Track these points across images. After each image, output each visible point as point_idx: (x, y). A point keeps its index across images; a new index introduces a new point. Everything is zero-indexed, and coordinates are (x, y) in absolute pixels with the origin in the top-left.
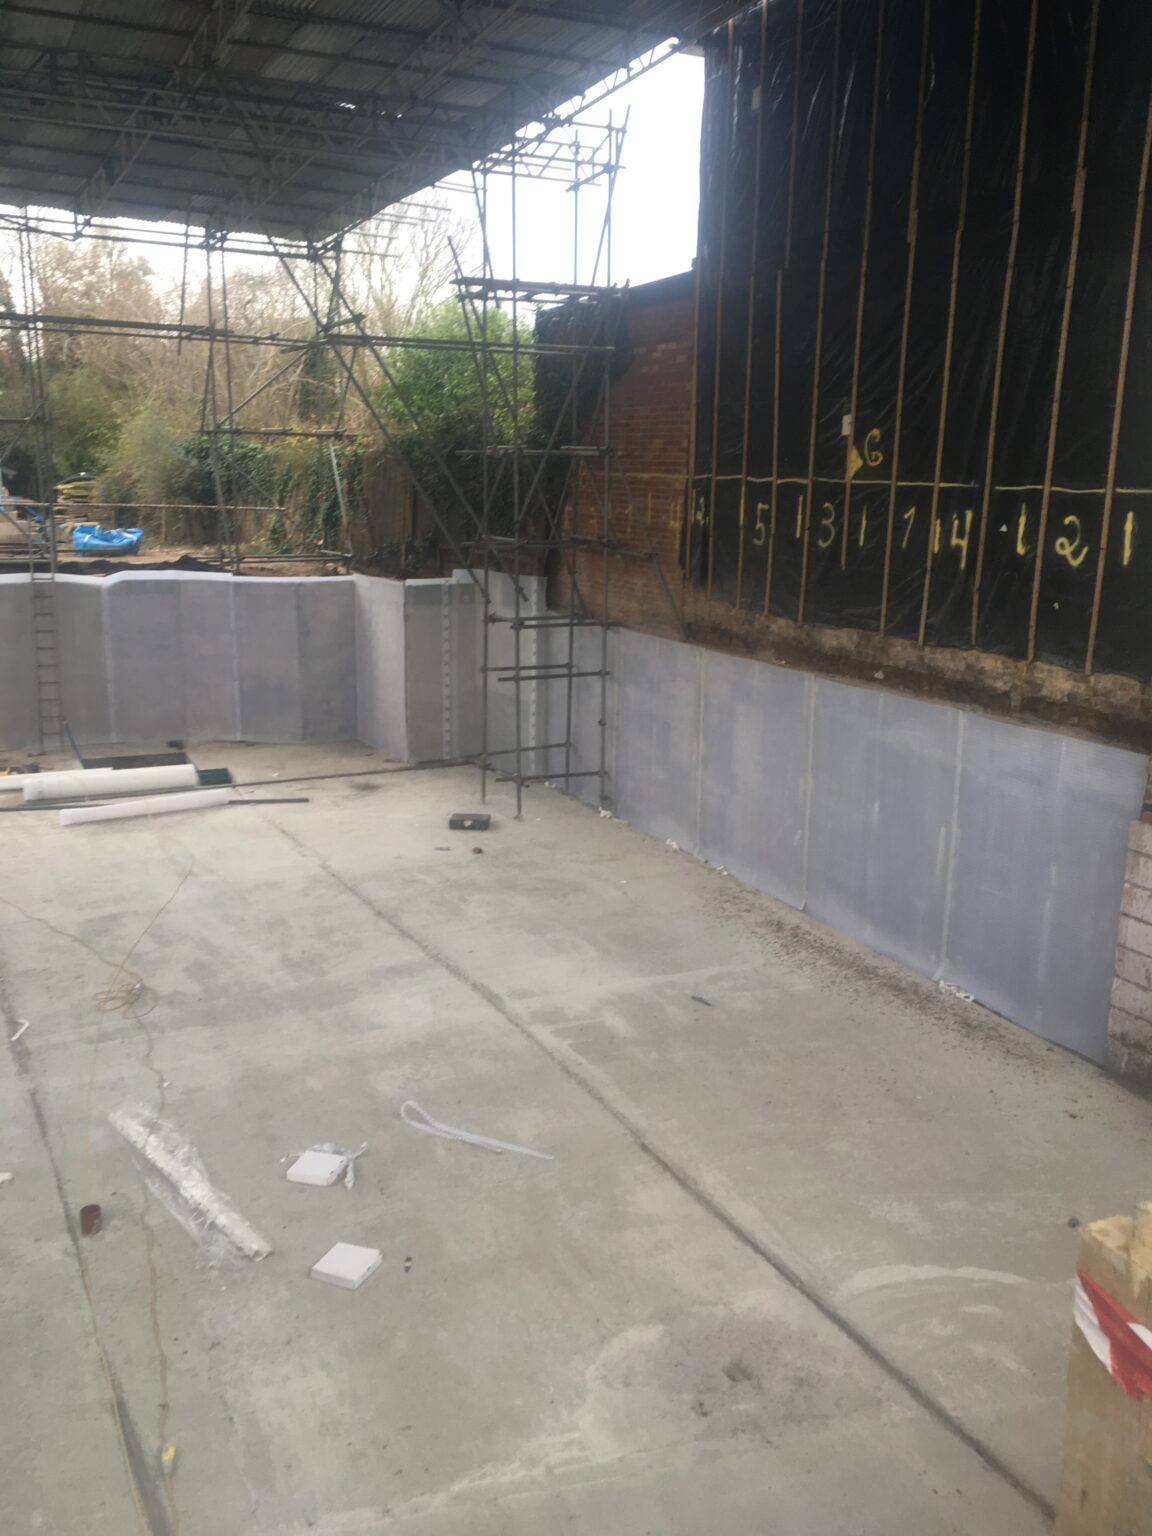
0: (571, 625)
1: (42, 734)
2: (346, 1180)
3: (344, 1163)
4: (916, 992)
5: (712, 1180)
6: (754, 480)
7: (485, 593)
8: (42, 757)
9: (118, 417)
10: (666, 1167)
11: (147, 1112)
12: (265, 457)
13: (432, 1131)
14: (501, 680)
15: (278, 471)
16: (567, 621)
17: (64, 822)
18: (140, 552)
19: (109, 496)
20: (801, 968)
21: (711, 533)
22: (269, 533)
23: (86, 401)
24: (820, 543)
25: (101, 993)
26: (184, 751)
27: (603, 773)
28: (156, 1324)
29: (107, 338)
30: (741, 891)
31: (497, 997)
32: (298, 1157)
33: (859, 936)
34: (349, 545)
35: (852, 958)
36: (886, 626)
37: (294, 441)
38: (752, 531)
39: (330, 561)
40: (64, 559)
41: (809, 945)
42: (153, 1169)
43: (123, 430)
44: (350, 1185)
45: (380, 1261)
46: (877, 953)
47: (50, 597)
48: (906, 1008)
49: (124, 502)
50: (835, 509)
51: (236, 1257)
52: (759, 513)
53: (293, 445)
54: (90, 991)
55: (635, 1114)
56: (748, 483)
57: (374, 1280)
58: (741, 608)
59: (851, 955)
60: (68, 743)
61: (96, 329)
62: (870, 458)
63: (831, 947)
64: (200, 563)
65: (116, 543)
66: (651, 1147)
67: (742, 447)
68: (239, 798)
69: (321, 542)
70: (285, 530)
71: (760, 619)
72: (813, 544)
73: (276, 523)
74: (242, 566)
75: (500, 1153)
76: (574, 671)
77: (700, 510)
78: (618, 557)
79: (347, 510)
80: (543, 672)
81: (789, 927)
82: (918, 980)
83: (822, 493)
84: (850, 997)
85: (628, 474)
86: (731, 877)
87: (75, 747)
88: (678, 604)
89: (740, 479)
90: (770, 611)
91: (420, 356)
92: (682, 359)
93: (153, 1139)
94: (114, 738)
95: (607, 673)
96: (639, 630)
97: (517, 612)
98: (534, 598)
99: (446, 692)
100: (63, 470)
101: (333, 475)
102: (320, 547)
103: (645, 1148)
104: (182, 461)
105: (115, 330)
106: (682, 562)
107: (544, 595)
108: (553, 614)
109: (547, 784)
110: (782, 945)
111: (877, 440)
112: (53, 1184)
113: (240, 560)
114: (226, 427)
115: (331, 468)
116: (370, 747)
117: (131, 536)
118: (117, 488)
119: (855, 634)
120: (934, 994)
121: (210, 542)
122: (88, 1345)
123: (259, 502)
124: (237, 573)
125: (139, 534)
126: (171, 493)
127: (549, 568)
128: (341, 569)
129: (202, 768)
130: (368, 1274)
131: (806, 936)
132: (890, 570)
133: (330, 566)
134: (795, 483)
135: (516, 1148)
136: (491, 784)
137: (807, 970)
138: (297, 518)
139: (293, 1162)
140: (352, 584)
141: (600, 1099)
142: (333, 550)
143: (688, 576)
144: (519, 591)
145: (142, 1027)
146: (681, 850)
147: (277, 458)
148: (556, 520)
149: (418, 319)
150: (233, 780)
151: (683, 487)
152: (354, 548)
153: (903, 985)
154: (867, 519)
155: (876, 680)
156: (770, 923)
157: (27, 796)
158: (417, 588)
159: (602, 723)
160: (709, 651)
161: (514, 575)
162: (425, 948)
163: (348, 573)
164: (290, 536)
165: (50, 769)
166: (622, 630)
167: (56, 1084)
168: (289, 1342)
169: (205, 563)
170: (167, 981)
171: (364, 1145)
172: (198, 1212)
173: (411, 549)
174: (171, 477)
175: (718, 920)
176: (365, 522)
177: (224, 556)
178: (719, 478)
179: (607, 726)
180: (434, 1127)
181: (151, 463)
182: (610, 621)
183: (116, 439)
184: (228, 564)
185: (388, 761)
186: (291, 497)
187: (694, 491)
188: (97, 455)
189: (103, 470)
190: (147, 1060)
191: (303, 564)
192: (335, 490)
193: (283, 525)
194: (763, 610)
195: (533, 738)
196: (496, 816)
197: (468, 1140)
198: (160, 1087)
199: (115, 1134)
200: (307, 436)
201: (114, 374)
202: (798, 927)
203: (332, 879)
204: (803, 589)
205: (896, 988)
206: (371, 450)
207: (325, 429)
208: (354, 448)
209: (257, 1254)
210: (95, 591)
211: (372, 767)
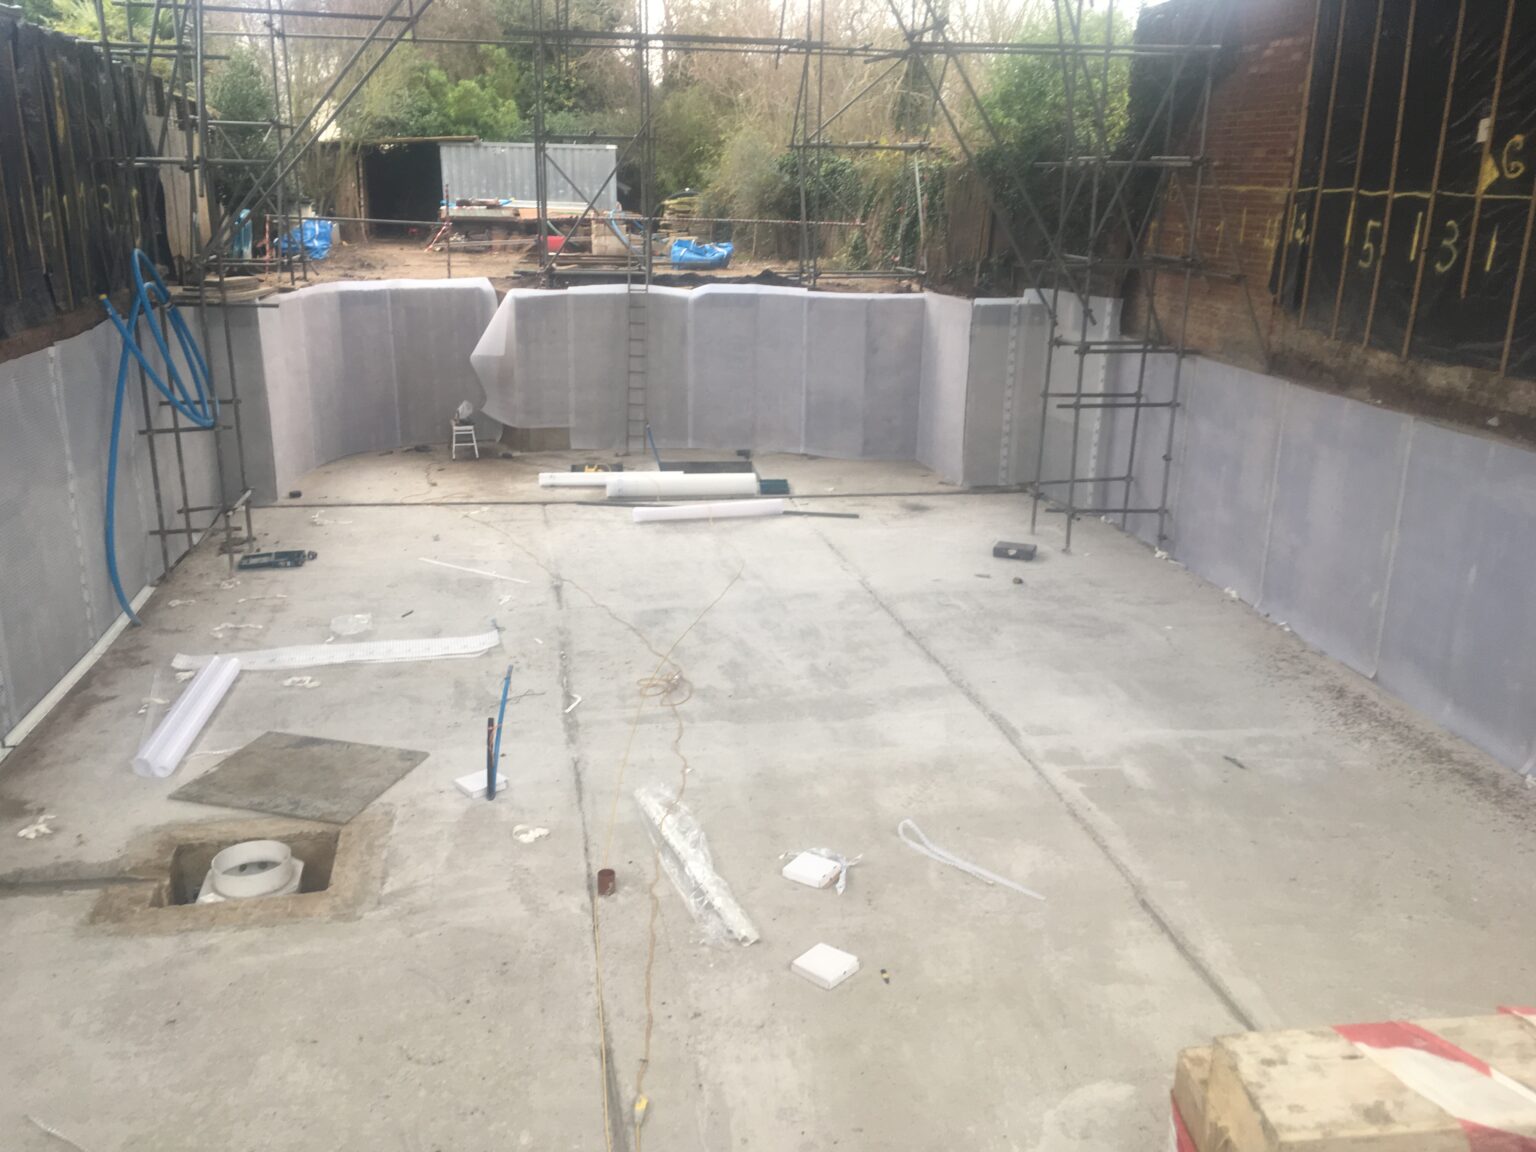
0: (1144, 352)
1: (628, 438)
2: (837, 885)
3: (837, 871)
4: (1495, 784)
5: (1213, 950)
6: (1367, 193)
7: (1053, 314)
8: (626, 459)
9: (722, 133)
10: (1163, 927)
11: (668, 794)
12: (853, 172)
13: (925, 851)
14: (1060, 406)
15: (864, 186)
16: (1140, 347)
17: (636, 519)
18: (729, 266)
19: (709, 211)
20: (1359, 741)
21: (1310, 254)
22: (850, 249)
23: (696, 118)
24: (1438, 266)
25: (646, 679)
26: (750, 460)
27: (1162, 511)
28: (648, 987)
29: (718, 54)
30: (1303, 651)
31: (1014, 730)
32: (795, 856)
33: (1437, 716)
34: (924, 261)
35: (1422, 738)
36: (1508, 365)
37: (880, 155)
38: (1357, 251)
39: (905, 278)
40: (659, 271)
41: (1372, 717)
42: (666, 846)
43: (726, 145)
44: (840, 891)
45: (857, 968)
46: (1454, 736)
47: (644, 307)
48: (1479, 800)
49: (721, 216)
50: (1459, 228)
51: (725, 938)
52: (1368, 231)
53: (880, 159)
54: (636, 677)
55: (1139, 869)
56: (1360, 197)
57: (848, 985)
58: (1336, 339)
59: (1422, 734)
60: (649, 446)
61: (710, 46)
62: (1509, 169)
63: (1399, 723)
64: (781, 277)
65: (709, 257)
66: (1152, 905)
67: (1355, 157)
68: (794, 509)
69: (897, 259)
70: (866, 246)
71: (1357, 352)
72: (1429, 267)
73: (859, 238)
74: (818, 281)
75: (993, 885)
76: (1143, 401)
77: (1301, 228)
78: (1203, 278)
79: (927, 225)
80: (1109, 400)
81: (1352, 695)
82: (1501, 771)
83: (1445, 209)
84: (1412, 780)
85: (1222, 188)
86: (1293, 634)
87: (656, 451)
88: (1264, 332)
89: (1350, 193)
90: (1369, 343)
91: (1026, 63)
92: (1297, 56)
93: (670, 819)
94: (690, 444)
95: (1178, 405)
96: (1218, 360)
97: (1084, 336)
98: (1107, 321)
99: (1007, 416)
100: (670, 186)
101: (915, 190)
102: (896, 264)
103: (1144, 904)
104: (775, 176)
105: (726, 46)
106: (1273, 286)
107: (1118, 319)
108: (1126, 339)
109: (1103, 518)
110: (1340, 714)
111: (1519, 148)
112: (581, 845)
113: (817, 276)
114: (814, 142)
115: (914, 185)
116: (927, 469)
117: (722, 250)
118: (716, 203)
119: (1469, 373)
120: (1517, 789)
121: (794, 257)
122: (589, 993)
123: (844, 218)
124: (813, 288)
125: (729, 249)
126: (763, 208)
127: (1127, 290)
128: (915, 287)
129: (763, 478)
130: (844, 977)
131: (1372, 708)
132: (1519, 301)
133: (905, 282)
134: (1415, 198)
135: (1006, 882)
136: (1041, 515)
137: (1366, 745)
138: (879, 235)
139: (791, 861)
140: (923, 302)
141: (1104, 848)
142: (910, 267)
143: (1278, 301)
144: (1088, 313)
145: (676, 715)
146: (1240, 600)
147: (865, 173)
148: (1138, 239)
149: (1029, 21)
150: (791, 491)
151: (1283, 202)
152: (929, 266)
153: (1481, 774)
154: (1498, 239)
155: (1488, 428)
156: (1330, 689)
157: (609, 492)
158: (987, 308)
159: (1167, 458)
160: (1293, 386)
161: (1084, 296)
162: (948, 673)
163: (921, 291)
164: (870, 252)
165: (632, 469)
166: (1199, 359)
167: (597, 756)
168: (762, 1027)
169: (786, 278)
170: (702, 676)
171: (860, 857)
172: (699, 892)
173: (986, 266)
174: (764, 193)
175: (1270, 679)
176: (944, 237)
177: (803, 272)
178: (1325, 191)
179: (1172, 463)
180: (928, 848)
181: (747, 179)
182: (1186, 348)
183: (720, 155)
184: (806, 279)
185: (941, 483)
186: (874, 212)
187: (1296, 206)
188: (701, 171)
189: (706, 186)
190: (676, 746)
191: (880, 280)
192: (917, 205)
193: (865, 240)
194: (1361, 342)
195: (1093, 470)
196: (1043, 548)
197: (960, 867)
198: (683, 772)
199: (639, 810)
200: (895, 149)
201: (722, 91)
202: (1363, 697)
203: (869, 595)
204: (1411, 319)
205: (1472, 776)
206: (957, 163)
207: (913, 142)
208: (939, 161)
209: (745, 939)
210: (682, 302)
211: (925, 488)
